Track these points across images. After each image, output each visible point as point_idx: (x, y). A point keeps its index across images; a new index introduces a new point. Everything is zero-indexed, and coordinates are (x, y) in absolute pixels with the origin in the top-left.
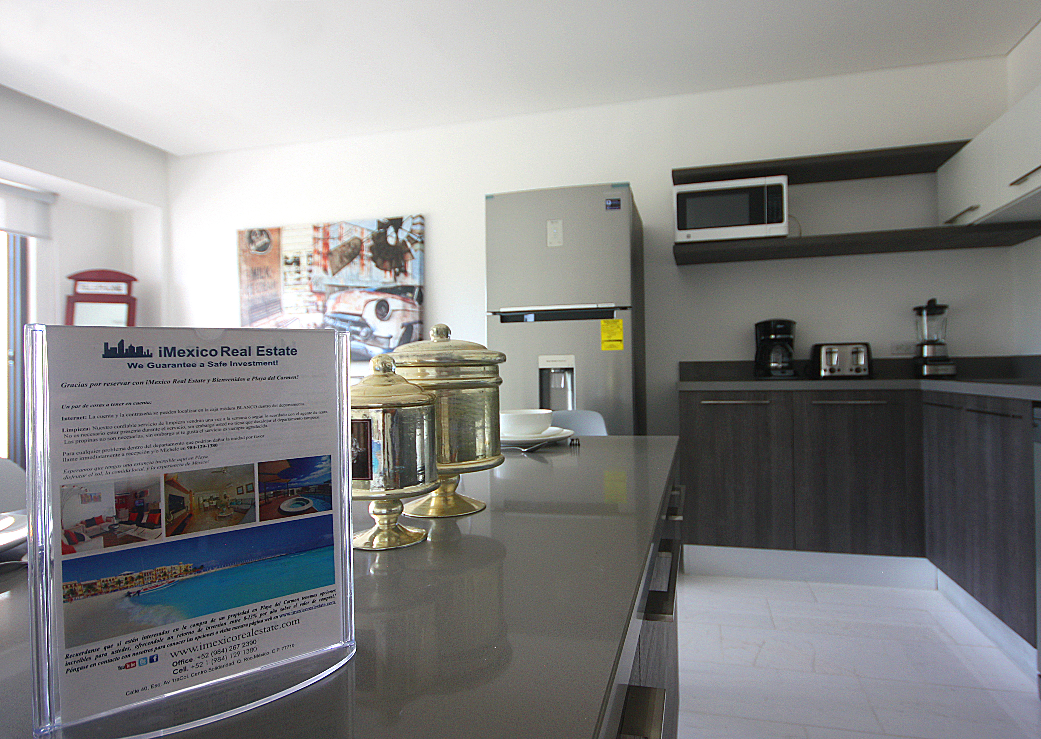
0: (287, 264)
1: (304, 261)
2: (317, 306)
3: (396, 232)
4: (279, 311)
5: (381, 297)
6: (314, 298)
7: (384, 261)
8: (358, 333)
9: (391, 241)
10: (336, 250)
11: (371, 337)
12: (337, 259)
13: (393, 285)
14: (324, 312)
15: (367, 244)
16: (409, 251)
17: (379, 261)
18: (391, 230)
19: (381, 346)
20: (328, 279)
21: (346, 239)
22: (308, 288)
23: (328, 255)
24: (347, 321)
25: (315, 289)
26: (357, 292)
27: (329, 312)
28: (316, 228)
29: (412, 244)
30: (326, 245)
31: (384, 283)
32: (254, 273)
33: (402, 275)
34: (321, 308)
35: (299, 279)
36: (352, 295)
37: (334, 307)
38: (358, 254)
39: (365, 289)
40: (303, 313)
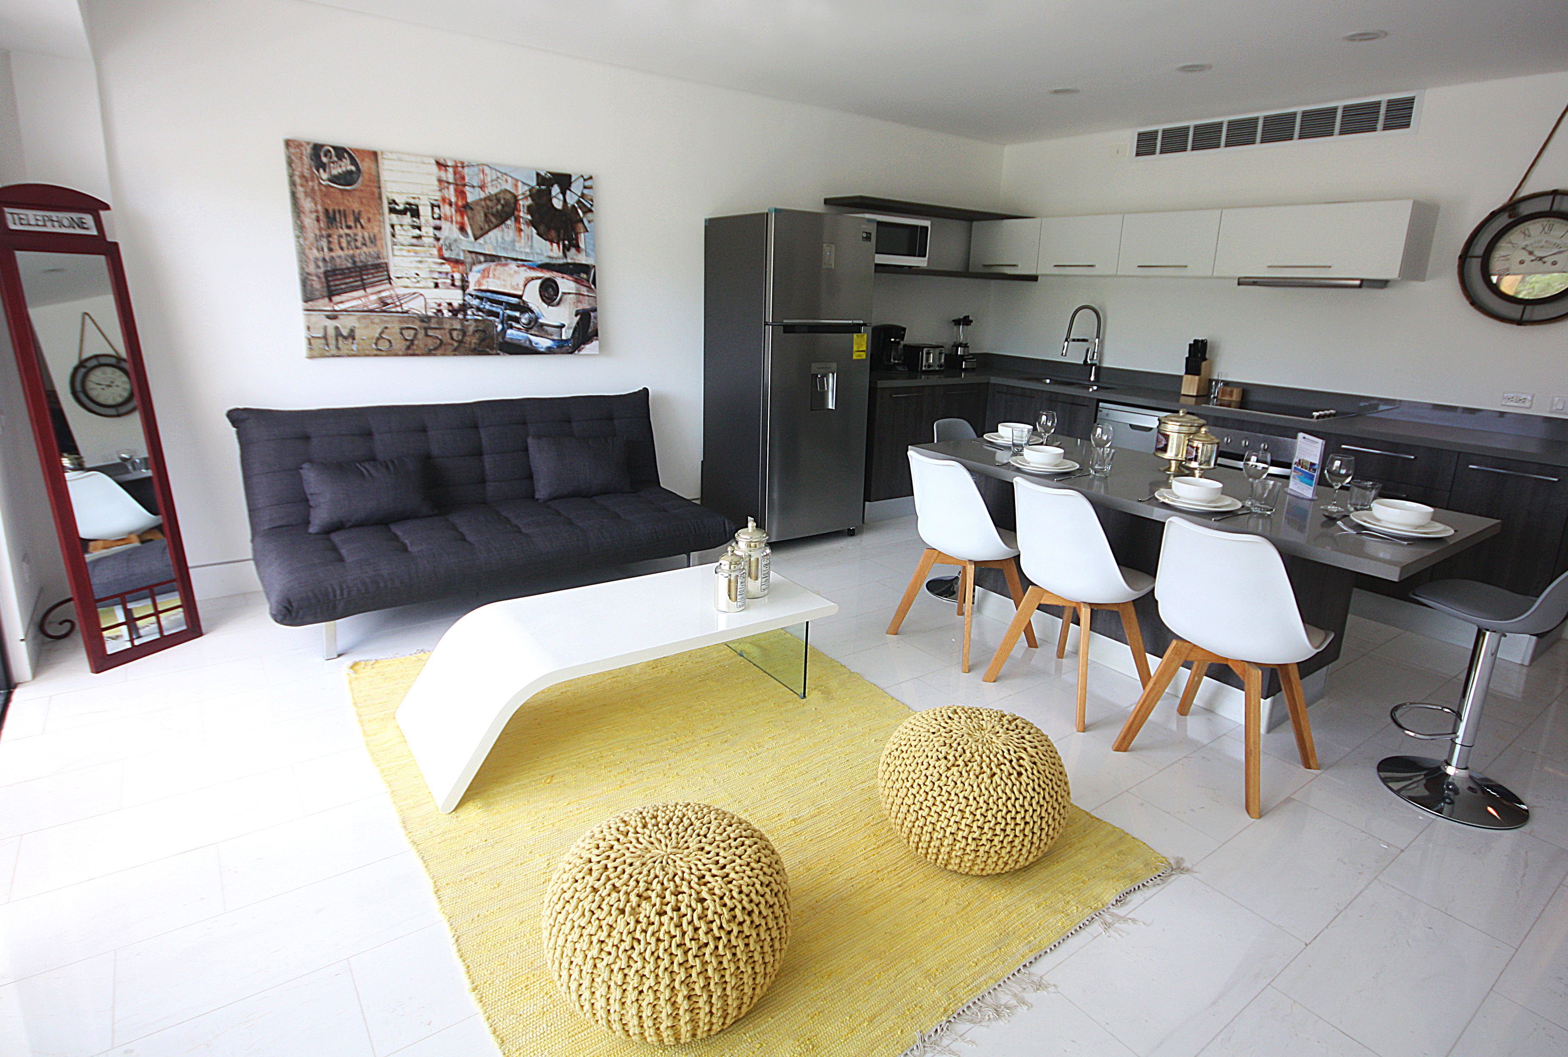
0: (392, 211)
1: (425, 211)
2: (453, 279)
3: (564, 193)
4: (387, 281)
5: (547, 275)
6: (447, 268)
7: (549, 229)
8: (517, 320)
9: (558, 204)
10: (477, 202)
11: (535, 325)
12: (480, 218)
13: (561, 261)
14: (464, 288)
15: (524, 203)
16: (582, 221)
17: (542, 228)
18: (556, 190)
19: (550, 337)
20: (467, 243)
21: (492, 190)
22: (435, 252)
23: (465, 208)
24: (500, 303)
25: (447, 254)
26: (513, 266)
27: (471, 289)
28: (440, 165)
29: (584, 213)
30: (461, 194)
31: (550, 257)
32: (331, 218)
33: (573, 250)
34: (458, 283)
35: (419, 237)
36: (506, 268)
37: (479, 282)
38: (513, 214)
39: (525, 263)
40: (429, 288)
